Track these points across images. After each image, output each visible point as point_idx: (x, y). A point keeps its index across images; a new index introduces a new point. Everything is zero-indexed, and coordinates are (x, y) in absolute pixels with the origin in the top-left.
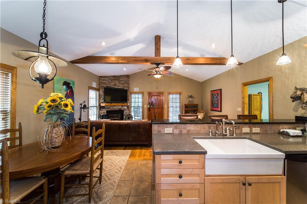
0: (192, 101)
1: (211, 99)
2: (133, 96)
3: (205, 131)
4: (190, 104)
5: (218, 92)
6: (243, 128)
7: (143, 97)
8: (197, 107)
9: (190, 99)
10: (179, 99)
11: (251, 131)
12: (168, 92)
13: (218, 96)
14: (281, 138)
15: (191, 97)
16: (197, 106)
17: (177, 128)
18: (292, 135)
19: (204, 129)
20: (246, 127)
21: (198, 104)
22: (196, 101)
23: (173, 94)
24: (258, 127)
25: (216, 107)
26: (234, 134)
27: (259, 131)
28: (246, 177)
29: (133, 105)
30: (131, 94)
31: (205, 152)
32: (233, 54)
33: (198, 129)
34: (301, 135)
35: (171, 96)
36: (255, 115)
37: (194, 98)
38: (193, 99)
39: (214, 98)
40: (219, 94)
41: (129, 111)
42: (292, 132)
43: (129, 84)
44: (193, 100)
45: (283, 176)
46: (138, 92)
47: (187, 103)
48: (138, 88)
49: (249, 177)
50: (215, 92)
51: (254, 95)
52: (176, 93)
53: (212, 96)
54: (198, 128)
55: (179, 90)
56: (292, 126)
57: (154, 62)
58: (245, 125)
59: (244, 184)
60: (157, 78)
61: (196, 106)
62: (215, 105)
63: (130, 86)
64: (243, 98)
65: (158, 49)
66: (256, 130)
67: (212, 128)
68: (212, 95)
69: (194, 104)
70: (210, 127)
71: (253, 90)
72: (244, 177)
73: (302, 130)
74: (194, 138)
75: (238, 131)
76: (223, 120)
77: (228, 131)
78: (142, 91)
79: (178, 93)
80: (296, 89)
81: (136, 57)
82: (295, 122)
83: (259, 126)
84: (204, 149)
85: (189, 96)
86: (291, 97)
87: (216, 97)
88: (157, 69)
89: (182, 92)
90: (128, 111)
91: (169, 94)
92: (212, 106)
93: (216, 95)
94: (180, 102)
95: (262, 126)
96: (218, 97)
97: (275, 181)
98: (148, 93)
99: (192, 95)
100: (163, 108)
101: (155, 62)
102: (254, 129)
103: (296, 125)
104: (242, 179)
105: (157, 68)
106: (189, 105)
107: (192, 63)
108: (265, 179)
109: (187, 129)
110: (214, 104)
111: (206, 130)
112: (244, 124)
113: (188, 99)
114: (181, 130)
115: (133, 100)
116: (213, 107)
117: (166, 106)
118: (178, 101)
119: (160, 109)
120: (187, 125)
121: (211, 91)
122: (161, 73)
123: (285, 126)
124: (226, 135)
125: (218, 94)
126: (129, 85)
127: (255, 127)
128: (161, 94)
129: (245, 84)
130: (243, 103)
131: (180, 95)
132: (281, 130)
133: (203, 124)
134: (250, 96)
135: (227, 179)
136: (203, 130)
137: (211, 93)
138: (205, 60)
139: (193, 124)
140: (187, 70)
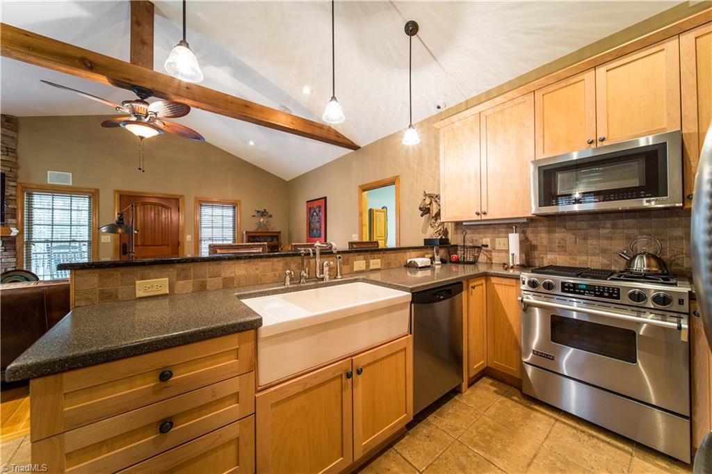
0: (265, 226)
1: (308, 218)
2: (40, 201)
3: (275, 275)
4: (260, 230)
5: (320, 204)
6: (355, 262)
7: (94, 208)
8: (278, 239)
9: (262, 220)
10: (231, 219)
11: (368, 266)
12: (196, 198)
13: (319, 211)
14: (409, 274)
15: (263, 214)
16: (278, 236)
17: (186, 278)
18: (420, 266)
19: (273, 270)
20: (360, 260)
21: (280, 232)
22: (276, 225)
23: (211, 203)
24: (378, 258)
25: (316, 235)
26: (339, 274)
27: (379, 266)
28: (353, 358)
29: (40, 232)
30: (30, 195)
31: (256, 321)
32: (335, 96)
33: (258, 272)
34: (429, 264)
35: (206, 211)
36: (375, 242)
37: (271, 216)
38: (270, 219)
39: (312, 216)
40: (323, 208)
41: (15, 256)
42: (421, 261)
43: (19, 151)
44: (267, 222)
45: (410, 335)
46: (68, 187)
47: (252, 228)
48: (71, 174)
49: (359, 356)
50: (315, 205)
51: (377, 211)
52: (223, 203)
53: (310, 212)
54: (257, 269)
55: (231, 195)
56: (420, 253)
57: (125, 79)
58: (358, 255)
59: (349, 376)
60: (142, 138)
61: (275, 236)
62: (315, 231)
63: (21, 162)
64: (361, 215)
65: (143, 43)
66: (376, 263)
67: (293, 266)
68: (309, 210)
69: (270, 231)
70: (287, 266)
71: (375, 200)
72: (350, 358)
73: (430, 258)
74: (240, 297)
75: (346, 269)
76: (316, 245)
77: (326, 269)
78: (92, 185)
79: (228, 204)
80: (426, 195)
81: (27, 34)
82: (423, 245)
83: (379, 255)
84: (255, 314)
85: (258, 212)
86: (420, 209)
87: (317, 215)
88: (141, 107)
89: (239, 201)
90: (14, 260)
91: (201, 203)
92: (310, 234)
93: (317, 210)
94: (234, 227)
95: (384, 255)
96: (321, 214)
97: (398, 350)
98: (117, 196)
99: (265, 210)
100: (179, 242)
101: (130, 80)
102: (372, 261)
103: (425, 251)
104: (345, 365)
105: (137, 101)
106: (259, 234)
107: (258, 118)
108: (383, 351)
109: (223, 275)
110: (313, 231)
111: (277, 274)
112: (356, 254)
113: (255, 220)
114: (204, 280)
115: (39, 216)
116: (310, 237)
117: (189, 238)
118: (229, 222)
119: (168, 245)
120: (223, 263)
121: (307, 202)
122: (158, 123)
123: (414, 253)
124: (323, 279)
125: (320, 207)
126: (17, 158)
127: (374, 259)
128: (174, 201)
129: (365, 189)
130: (361, 225)
131: (234, 208)
132: (409, 261)
133: (271, 259)
134: (371, 211)
135: (315, 377)
136: (270, 274)
137: (307, 206)
138: (290, 120)
139: (242, 261)
140: (252, 143)
